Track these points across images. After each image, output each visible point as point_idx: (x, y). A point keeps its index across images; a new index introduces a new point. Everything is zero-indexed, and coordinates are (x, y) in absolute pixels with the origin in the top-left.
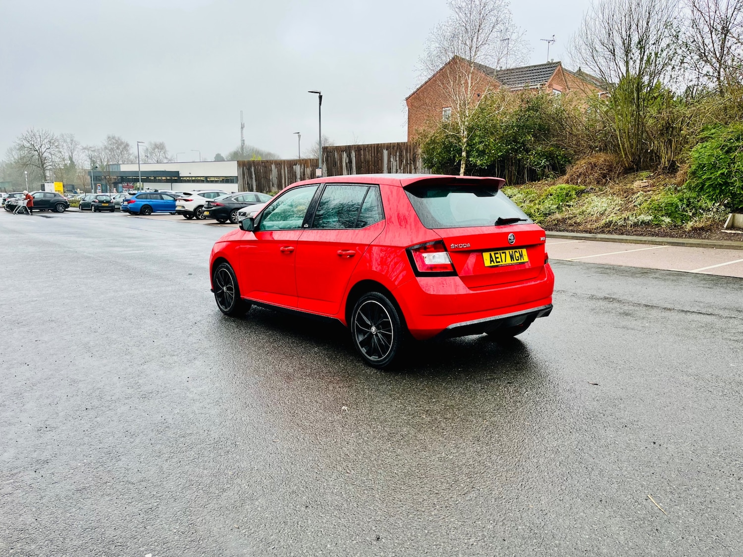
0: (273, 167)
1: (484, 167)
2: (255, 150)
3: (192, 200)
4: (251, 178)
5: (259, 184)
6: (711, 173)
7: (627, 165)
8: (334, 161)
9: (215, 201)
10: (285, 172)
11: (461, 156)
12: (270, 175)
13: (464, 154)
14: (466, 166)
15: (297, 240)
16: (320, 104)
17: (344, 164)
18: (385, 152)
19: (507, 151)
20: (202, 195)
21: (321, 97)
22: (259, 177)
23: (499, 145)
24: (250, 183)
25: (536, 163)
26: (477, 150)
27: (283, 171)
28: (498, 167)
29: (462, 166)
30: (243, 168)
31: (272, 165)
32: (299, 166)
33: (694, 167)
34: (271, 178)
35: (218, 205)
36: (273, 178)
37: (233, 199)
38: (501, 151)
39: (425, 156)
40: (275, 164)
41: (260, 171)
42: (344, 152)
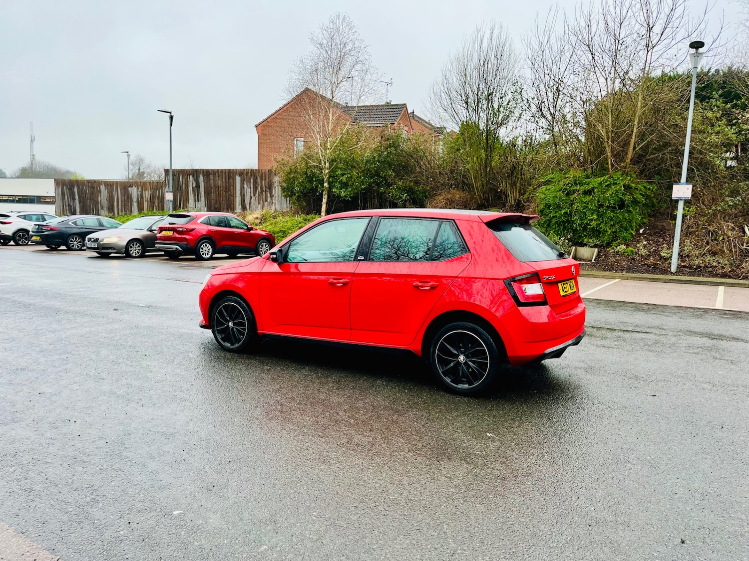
0: (103, 187)
1: (348, 198)
2: (51, 166)
3: (10, 223)
4: (74, 199)
5: (83, 205)
6: (556, 212)
7: (479, 202)
8: (178, 185)
9: (48, 224)
10: (118, 194)
11: (323, 187)
12: (98, 196)
13: (326, 185)
14: (329, 197)
15: (353, 272)
16: (171, 124)
17: (190, 189)
18: (238, 179)
19: (370, 185)
20: (23, 217)
21: (171, 118)
22: (84, 199)
23: (362, 178)
24: (71, 204)
25: (398, 197)
26: (341, 182)
27: (115, 193)
28: (361, 199)
29: (324, 196)
30: (63, 188)
31: (101, 186)
32: (136, 188)
33: (542, 207)
34: (99, 200)
35: (51, 229)
36: (102, 200)
37: (70, 223)
38: (363, 184)
39: (285, 185)
40: (105, 185)
41: (85, 191)
42: (191, 176)
